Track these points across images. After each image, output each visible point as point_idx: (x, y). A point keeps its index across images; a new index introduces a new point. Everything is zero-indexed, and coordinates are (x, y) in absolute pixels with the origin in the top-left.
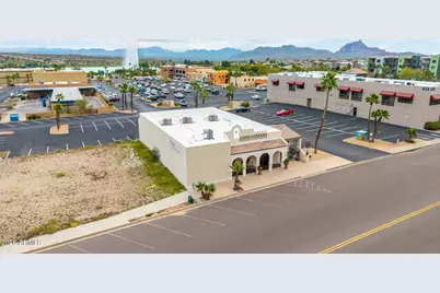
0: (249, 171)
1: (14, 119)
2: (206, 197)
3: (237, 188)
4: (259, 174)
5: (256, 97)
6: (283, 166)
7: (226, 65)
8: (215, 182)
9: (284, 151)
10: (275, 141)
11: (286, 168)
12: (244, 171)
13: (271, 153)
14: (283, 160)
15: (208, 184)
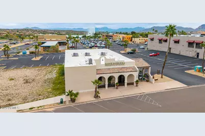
0: (110, 85)
1: (24, 53)
2: (73, 100)
3: (96, 96)
4: (117, 88)
5: (142, 47)
6: (135, 84)
7: (133, 33)
8: (80, 92)
9: (136, 75)
10: (130, 68)
11: (137, 86)
12: (107, 86)
13: (126, 75)
14: (135, 80)
15: (74, 92)
